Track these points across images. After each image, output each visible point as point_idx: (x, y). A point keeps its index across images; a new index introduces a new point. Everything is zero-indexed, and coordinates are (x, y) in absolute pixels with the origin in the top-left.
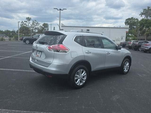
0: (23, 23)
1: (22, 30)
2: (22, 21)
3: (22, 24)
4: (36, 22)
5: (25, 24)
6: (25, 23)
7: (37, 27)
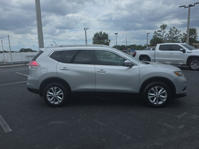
0: (157, 33)
1: (153, 43)
2: (155, 32)
3: (155, 35)
4: (175, 30)
5: (159, 35)
6: (159, 33)
7: (176, 36)
